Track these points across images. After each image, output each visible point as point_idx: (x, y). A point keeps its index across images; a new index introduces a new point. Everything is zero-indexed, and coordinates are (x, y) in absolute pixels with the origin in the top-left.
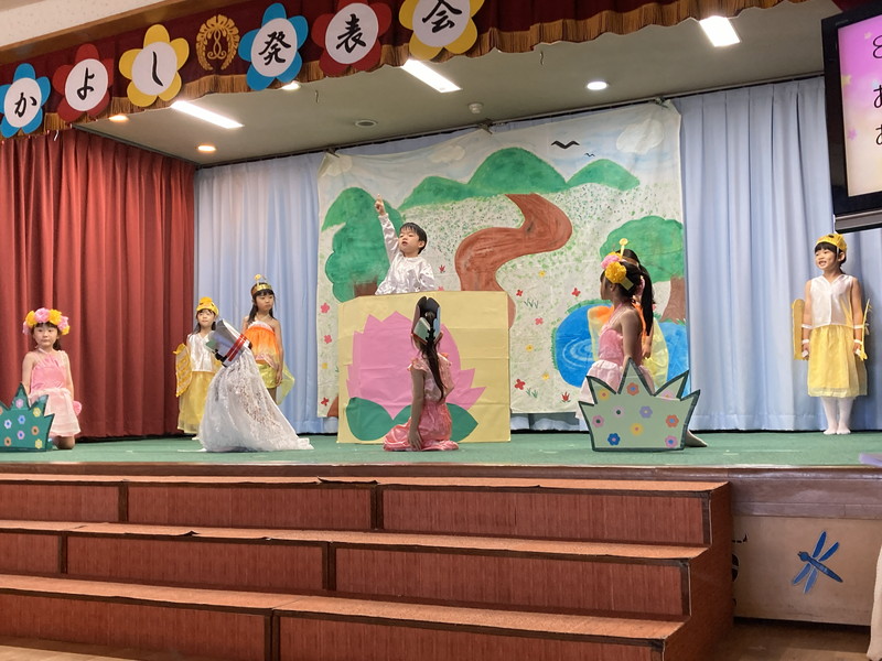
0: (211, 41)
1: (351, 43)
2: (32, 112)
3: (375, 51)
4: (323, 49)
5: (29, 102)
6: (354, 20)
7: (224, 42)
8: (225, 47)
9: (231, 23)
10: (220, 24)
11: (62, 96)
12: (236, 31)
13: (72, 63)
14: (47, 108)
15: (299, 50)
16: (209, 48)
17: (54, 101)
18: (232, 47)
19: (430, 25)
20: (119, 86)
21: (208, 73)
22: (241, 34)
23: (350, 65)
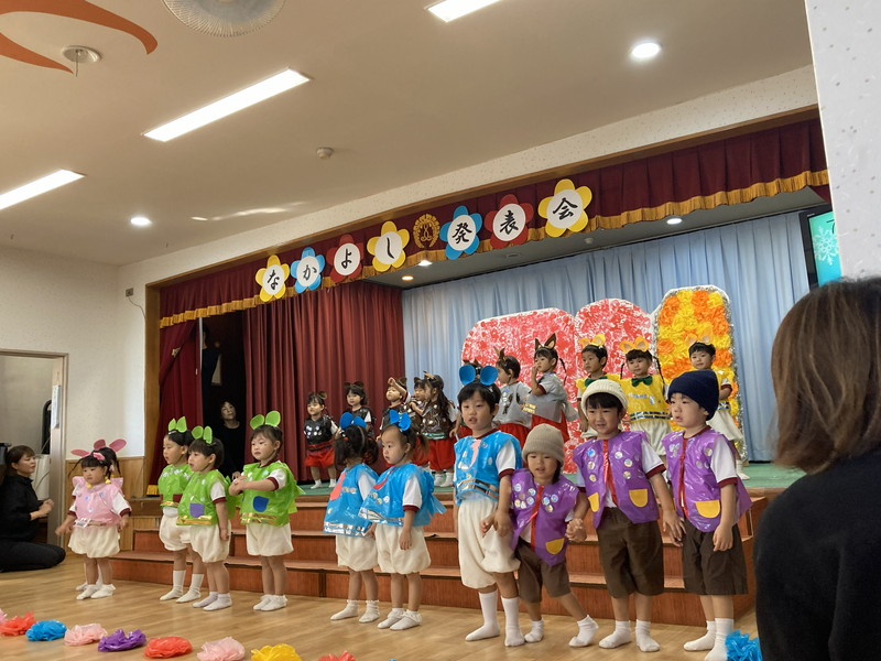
0: (423, 230)
1: (509, 228)
2: (315, 278)
3: (524, 232)
4: (492, 233)
5: (312, 270)
6: (510, 214)
7: (430, 230)
8: (431, 234)
9: (434, 219)
10: (428, 219)
11: (333, 267)
12: (437, 223)
13: (338, 246)
14: (323, 274)
15: (477, 234)
16: (421, 235)
17: (328, 269)
18: (436, 233)
19: (558, 215)
20: (367, 259)
21: (421, 250)
22: (441, 225)
23: (509, 242)
